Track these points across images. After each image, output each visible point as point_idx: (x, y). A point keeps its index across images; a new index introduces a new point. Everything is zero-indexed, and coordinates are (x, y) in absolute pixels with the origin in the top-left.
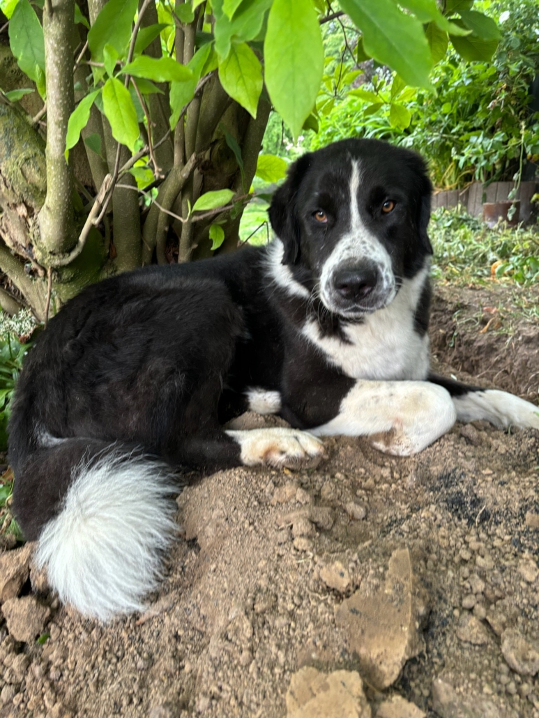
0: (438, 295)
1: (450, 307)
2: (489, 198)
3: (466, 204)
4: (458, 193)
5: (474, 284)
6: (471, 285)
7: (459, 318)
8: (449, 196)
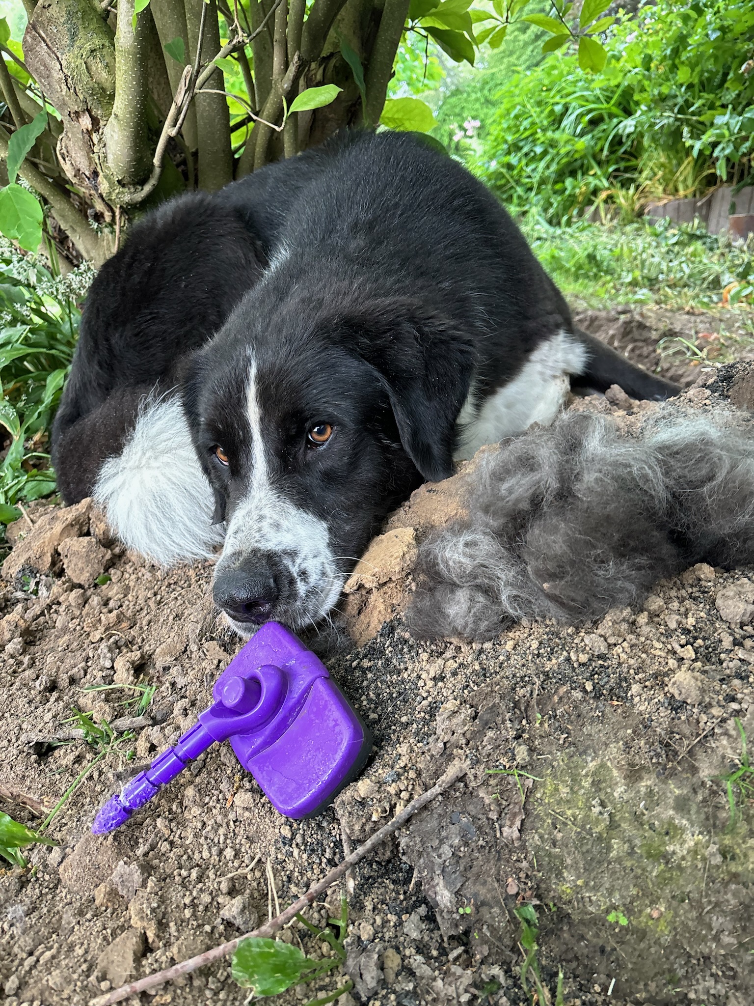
0: (640, 319)
1: (654, 335)
2: (738, 209)
3: (706, 218)
4: (695, 203)
5: (692, 308)
6: (687, 309)
7: (665, 348)
8: (682, 208)
